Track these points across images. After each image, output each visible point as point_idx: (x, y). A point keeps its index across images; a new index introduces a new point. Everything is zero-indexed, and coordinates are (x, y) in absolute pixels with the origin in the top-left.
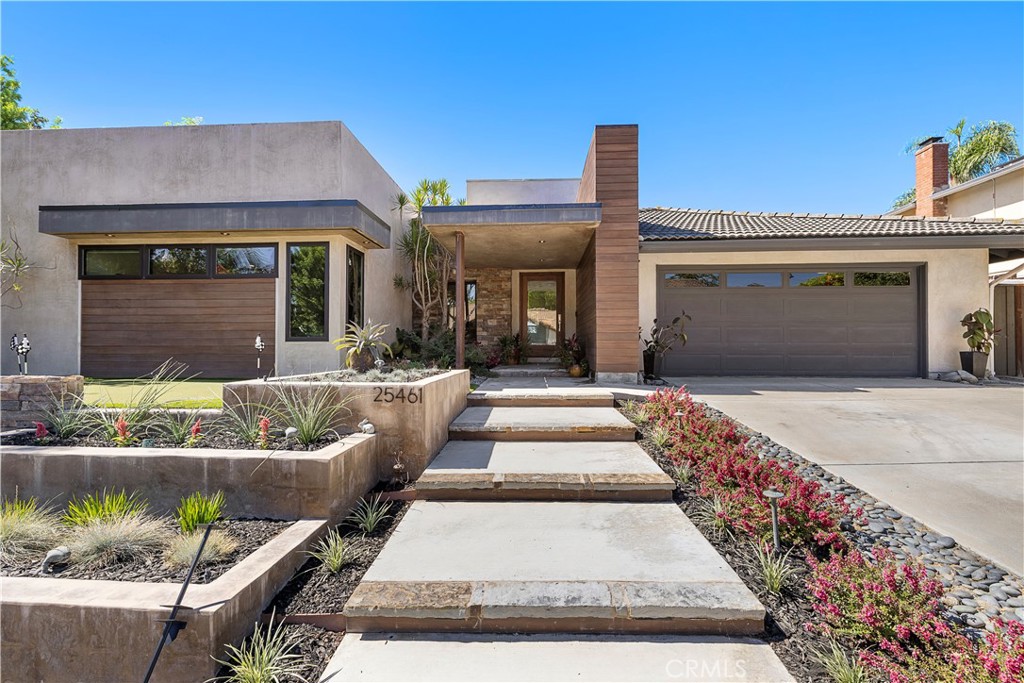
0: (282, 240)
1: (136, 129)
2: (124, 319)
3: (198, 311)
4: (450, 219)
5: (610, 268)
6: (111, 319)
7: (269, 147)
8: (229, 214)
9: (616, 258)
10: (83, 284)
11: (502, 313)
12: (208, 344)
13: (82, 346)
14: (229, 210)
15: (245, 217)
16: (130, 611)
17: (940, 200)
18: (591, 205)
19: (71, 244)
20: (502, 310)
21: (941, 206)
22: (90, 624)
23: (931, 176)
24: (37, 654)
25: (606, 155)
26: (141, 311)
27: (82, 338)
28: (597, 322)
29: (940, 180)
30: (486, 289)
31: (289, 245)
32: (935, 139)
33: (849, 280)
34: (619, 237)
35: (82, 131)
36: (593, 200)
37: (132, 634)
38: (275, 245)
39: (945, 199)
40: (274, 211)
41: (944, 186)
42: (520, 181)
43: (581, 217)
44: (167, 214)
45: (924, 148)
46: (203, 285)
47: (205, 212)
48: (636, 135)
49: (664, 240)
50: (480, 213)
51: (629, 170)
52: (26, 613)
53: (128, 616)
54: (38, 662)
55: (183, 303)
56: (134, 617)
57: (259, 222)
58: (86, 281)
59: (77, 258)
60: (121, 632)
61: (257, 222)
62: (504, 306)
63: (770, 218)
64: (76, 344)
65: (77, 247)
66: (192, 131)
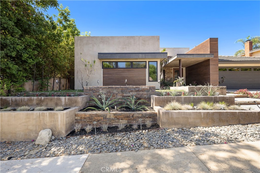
0: (147, 61)
1: (115, 37)
2: (112, 77)
3: (129, 76)
4: (183, 57)
5: (212, 67)
6: (109, 77)
7: (144, 41)
8: (140, 55)
9: (214, 65)
10: (103, 70)
11: (171, 77)
12: (131, 82)
13: (103, 83)
14: (140, 54)
15: (144, 56)
16: (253, 112)
17: (251, 53)
18: (209, 54)
19: (100, 61)
20: (171, 76)
21: (251, 55)
22: (247, 114)
23: (249, 48)
24: (239, 119)
25: (212, 44)
26: (116, 76)
27: (103, 81)
28: (210, 78)
29: (251, 49)
30: (167, 72)
31: (149, 62)
32: (249, 40)
33: (253, 70)
34: (215, 61)
35: (102, 37)
36: (209, 53)
37: (254, 115)
38: (146, 62)
39: (252, 53)
40: (150, 54)
41: (252, 50)
42: (172, 48)
43: (210, 56)
44: (127, 55)
45: (247, 42)
46: (130, 70)
47: (135, 55)
48: (217, 40)
49: (222, 61)
50: (189, 55)
51: (216, 47)
52: (237, 113)
53: (253, 113)
54: (239, 120)
55: (126, 74)
56: (254, 113)
57: (147, 57)
58: (103, 69)
59: (102, 64)
60: (252, 115)
61: (146, 57)
62: (171, 75)
63: (228, 57)
64: (102, 83)
65: (102, 62)
66: (127, 37)
